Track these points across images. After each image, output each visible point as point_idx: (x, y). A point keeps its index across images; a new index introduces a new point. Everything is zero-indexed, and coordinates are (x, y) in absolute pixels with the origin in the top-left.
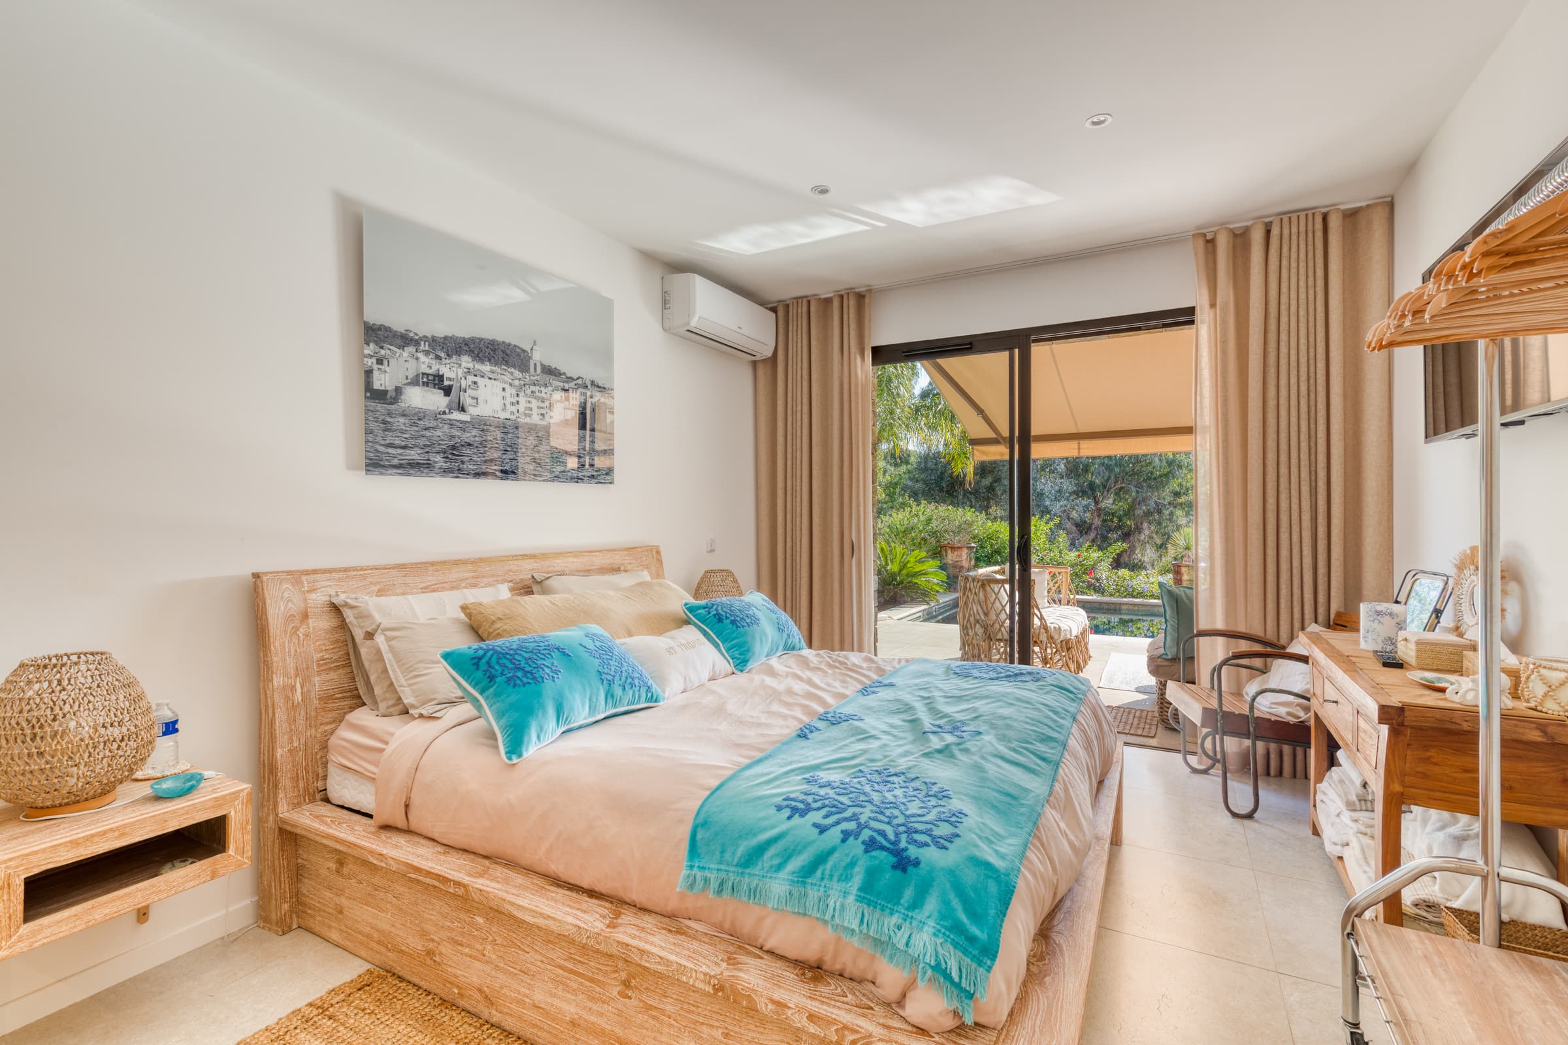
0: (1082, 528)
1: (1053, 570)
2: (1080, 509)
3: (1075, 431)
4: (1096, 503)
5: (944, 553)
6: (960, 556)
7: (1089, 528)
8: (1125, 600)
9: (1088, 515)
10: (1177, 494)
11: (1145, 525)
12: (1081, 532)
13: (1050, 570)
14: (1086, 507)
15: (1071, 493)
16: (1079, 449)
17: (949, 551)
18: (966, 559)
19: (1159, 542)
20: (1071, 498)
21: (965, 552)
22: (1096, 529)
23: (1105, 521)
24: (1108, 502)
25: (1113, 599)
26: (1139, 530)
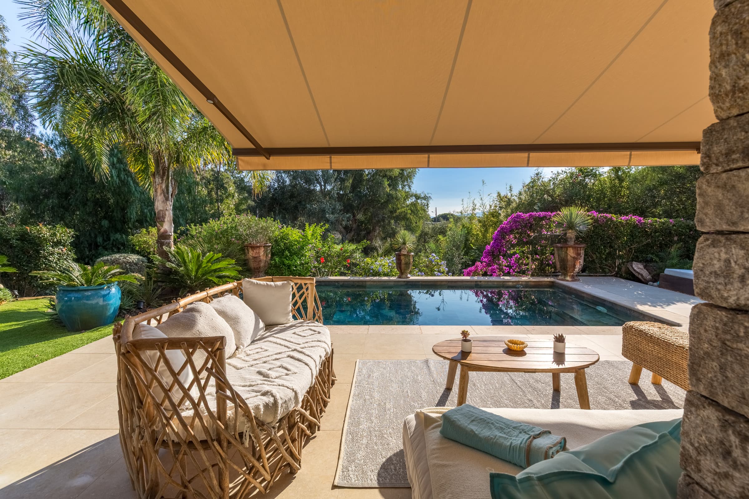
0: (347, 229)
1: (299, 282)
2: (346, 219)
3: (327, 146)
4: (354, 216)
5: (247, 251)
6: (259, 253)
7: (351, 230)
8: (368, 278)
9: (351, 222)
10: (391, 212)
11: (377, 228)
12: (347, 232)
13: (296, 281)
14: (349, 218)
15: (340, 211)
16: (331, 163)
17: (250, 250)
18: (264, 255)
19: (383, 236)
20: (341, 213)
21: (262, 251)
22: (354, 230)
23: (358, 226)
24: (360, 216)
25: (361, 278)
26: (374, 230)
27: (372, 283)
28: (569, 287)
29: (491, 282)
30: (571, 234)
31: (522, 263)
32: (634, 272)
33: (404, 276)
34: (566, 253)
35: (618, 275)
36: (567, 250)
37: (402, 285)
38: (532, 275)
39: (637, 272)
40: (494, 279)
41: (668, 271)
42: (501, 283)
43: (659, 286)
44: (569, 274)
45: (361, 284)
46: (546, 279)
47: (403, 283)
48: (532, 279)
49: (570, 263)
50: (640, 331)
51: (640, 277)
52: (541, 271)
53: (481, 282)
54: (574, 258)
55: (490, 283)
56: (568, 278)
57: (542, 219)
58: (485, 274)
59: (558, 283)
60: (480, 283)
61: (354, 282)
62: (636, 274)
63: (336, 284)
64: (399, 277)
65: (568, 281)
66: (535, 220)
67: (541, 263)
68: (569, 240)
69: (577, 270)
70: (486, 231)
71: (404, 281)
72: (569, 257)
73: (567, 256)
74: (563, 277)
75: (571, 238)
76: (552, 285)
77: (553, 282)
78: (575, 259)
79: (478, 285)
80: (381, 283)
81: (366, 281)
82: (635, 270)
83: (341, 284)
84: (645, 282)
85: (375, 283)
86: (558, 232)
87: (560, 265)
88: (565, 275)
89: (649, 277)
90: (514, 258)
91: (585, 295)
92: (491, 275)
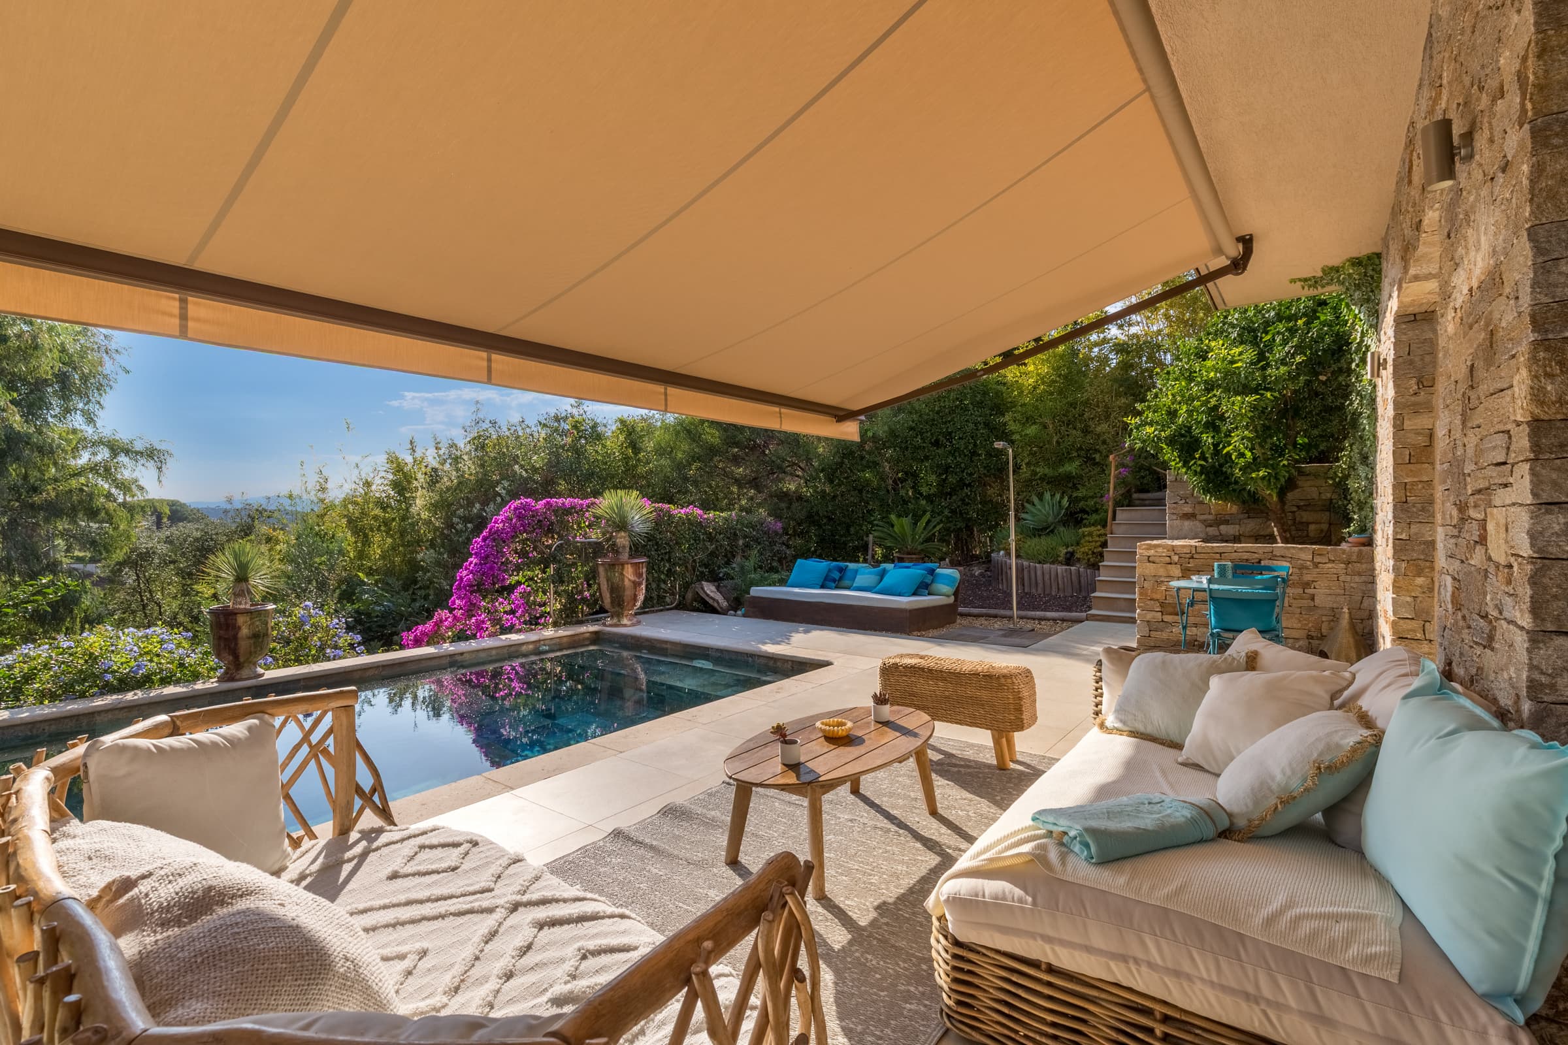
27: (120, 715)
28: (633, 637)
29: (484, 650)
30: (622, 539)
31: (534, 602)
32: (707, 599)
33: (245, 672)
34: (622, 574)
35: (682, 606)
36: (623, 569)
38: (556, 624)
39: (712, 598)
40: (487, 643)
41: (756, 591)
42: (505, 651)
43: (744, 616)
44: (626, 613)
46: (583, 629)
48: (562, 632)
49: (628, 593)
50: (911, 667)
51: (716, 605)
52: (568, 616)
53: (462, 654)
54: (634, 582)
55: (483, 655)
56: (625, 621)
57: (568, 511)
58: (461, 637)
59: (609, 633)
60: (459, 658)
61: (35, 724)
62: (711, 602)
64: (229, 679)
65: (625, 626)
66: (555, 512)
67: (570, 596)
68: (621, 550)
69: (639, 604)
70: (366, 542)
71: (249, 688)
72: (627, 582)
73: (623, 580)
74: (615, 621)
75: (624, 547)
76: (597, 638)
77: (596, 633)
78: (636, 585)
79: (456, 661)
81: (94, 713)
82: (708, 595)
84: (724, 612)
86: (595, 535)
87: (611, 597)
88: (619, 615)
89: (725, 604)
90: (517, 594)
91: (669, 646)
92: (474, 637)
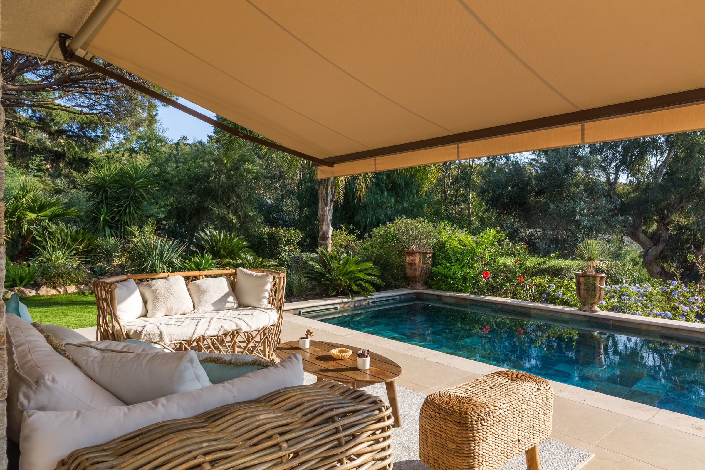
6: (415, 260)
17: (407, 256)
18: (420, 262)
21: (417, 258)
27: (539, 312)
33: (587, 308)
37: (582, 322)
45: (524, 310)
47: (583, 319)
61: (515, 306)
63: (494, 306)
64: (580, 309)
71: (585, 316)
80: (551, 314)
81: (530, 308)
83: (500, 307)
85: (543, 313)
